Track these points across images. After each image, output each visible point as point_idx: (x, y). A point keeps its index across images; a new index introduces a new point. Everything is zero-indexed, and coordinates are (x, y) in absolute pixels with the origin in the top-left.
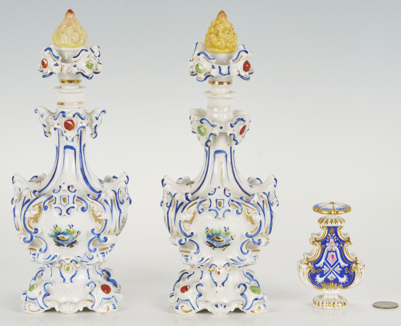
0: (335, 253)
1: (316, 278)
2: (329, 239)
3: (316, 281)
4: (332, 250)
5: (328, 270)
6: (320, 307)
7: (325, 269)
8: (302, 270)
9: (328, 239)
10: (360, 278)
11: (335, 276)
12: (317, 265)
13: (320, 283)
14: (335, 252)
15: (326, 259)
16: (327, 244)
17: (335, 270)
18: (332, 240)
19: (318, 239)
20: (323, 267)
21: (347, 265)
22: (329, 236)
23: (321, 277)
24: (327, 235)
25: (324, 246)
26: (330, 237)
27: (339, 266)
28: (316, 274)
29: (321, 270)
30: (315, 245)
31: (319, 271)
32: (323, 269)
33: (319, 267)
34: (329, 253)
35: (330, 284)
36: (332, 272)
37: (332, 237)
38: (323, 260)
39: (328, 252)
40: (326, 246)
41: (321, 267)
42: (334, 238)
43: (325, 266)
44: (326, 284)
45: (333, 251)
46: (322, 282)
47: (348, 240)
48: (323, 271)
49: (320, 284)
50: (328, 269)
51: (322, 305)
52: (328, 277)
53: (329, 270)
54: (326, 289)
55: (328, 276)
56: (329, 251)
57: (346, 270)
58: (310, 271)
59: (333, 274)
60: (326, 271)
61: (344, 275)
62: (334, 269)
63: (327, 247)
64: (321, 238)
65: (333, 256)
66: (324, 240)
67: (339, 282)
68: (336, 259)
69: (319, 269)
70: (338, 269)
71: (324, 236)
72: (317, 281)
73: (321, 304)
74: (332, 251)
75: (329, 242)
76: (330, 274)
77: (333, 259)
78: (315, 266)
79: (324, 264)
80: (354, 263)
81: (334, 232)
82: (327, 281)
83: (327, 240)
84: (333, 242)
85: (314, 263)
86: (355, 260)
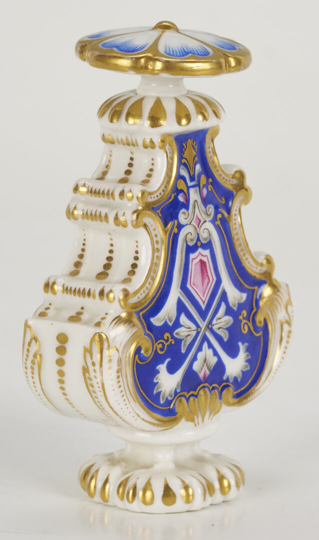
0: (207, 252)
1: (155, 381)
2: (185, 191)
3: (155, 392)
4: (198, 239)
5: (194, 333)
6: (180, 505)
7: (186, 330)
8: (113, 351)
9: (182, 191)
10: (284, 343)
11: (215, 353)
12: (157, 321)
13: (170, 398)
14: (208, 245)
15: (184, 287)
16: (182, 218)
17: (215, 328)
18: (194, 195)
19: (153, 200)
20: (177, 324)
21: (244, 296)
22: (183, 178)
23: (172, 370)
24: (180, 177)
25: (173, 228)
26: (190, 184)
27: (223, 308)
28: (157, 359)
29: (173, 337)
30: (145, 226)
31: (166, 344)
32: (176, 331)
33: (166, 328)
34: (192, 256)
35: (202, 392)
36: (205, 338)
37: (192, 179)
38: (175, 293)
39: (190, 250)
40: (180, 227)
41: (171, 324)
42: (201, 186)
43: (183, 319)
44: (188, 400)
45: (204, 242)
46: (176, 393)
47: (241, 186)
48: (179, 342)
49: (168, 403)
50: (194, 327)
51: (188, 495)
52: (196, 367)
53: (198, 333)
54: (187, 420)
55: (195, 359)
56: (191, 244)
57: (244, 321)
58: (138, 350)
59: (210, 346)
60: (189, 340)
61: (240, 344)
62: (209, 327)
63: (183, 230)
64: (160, 191)
65: (202, 263)
66: (170, 198)
67: (225, 378)
68: (215, 279)
69: (167, 335)
70: (222, 321)
71: (168, 182)
72: (159, 393)
73: (183, 492)
74: (199, 244)
75: (186, 206)
76: (200, 349)
77: (206, 281)
78: (150, 327)
79: (181, 308)
80: (264, 282)
81: (196, 159)
82: (191, 383)
83: (181, 198)
84: (199, 201)
85: (144, 311)
86: (264, 269)
